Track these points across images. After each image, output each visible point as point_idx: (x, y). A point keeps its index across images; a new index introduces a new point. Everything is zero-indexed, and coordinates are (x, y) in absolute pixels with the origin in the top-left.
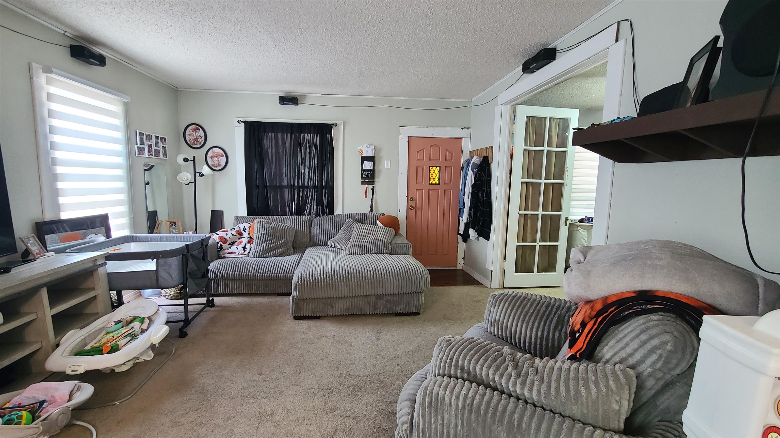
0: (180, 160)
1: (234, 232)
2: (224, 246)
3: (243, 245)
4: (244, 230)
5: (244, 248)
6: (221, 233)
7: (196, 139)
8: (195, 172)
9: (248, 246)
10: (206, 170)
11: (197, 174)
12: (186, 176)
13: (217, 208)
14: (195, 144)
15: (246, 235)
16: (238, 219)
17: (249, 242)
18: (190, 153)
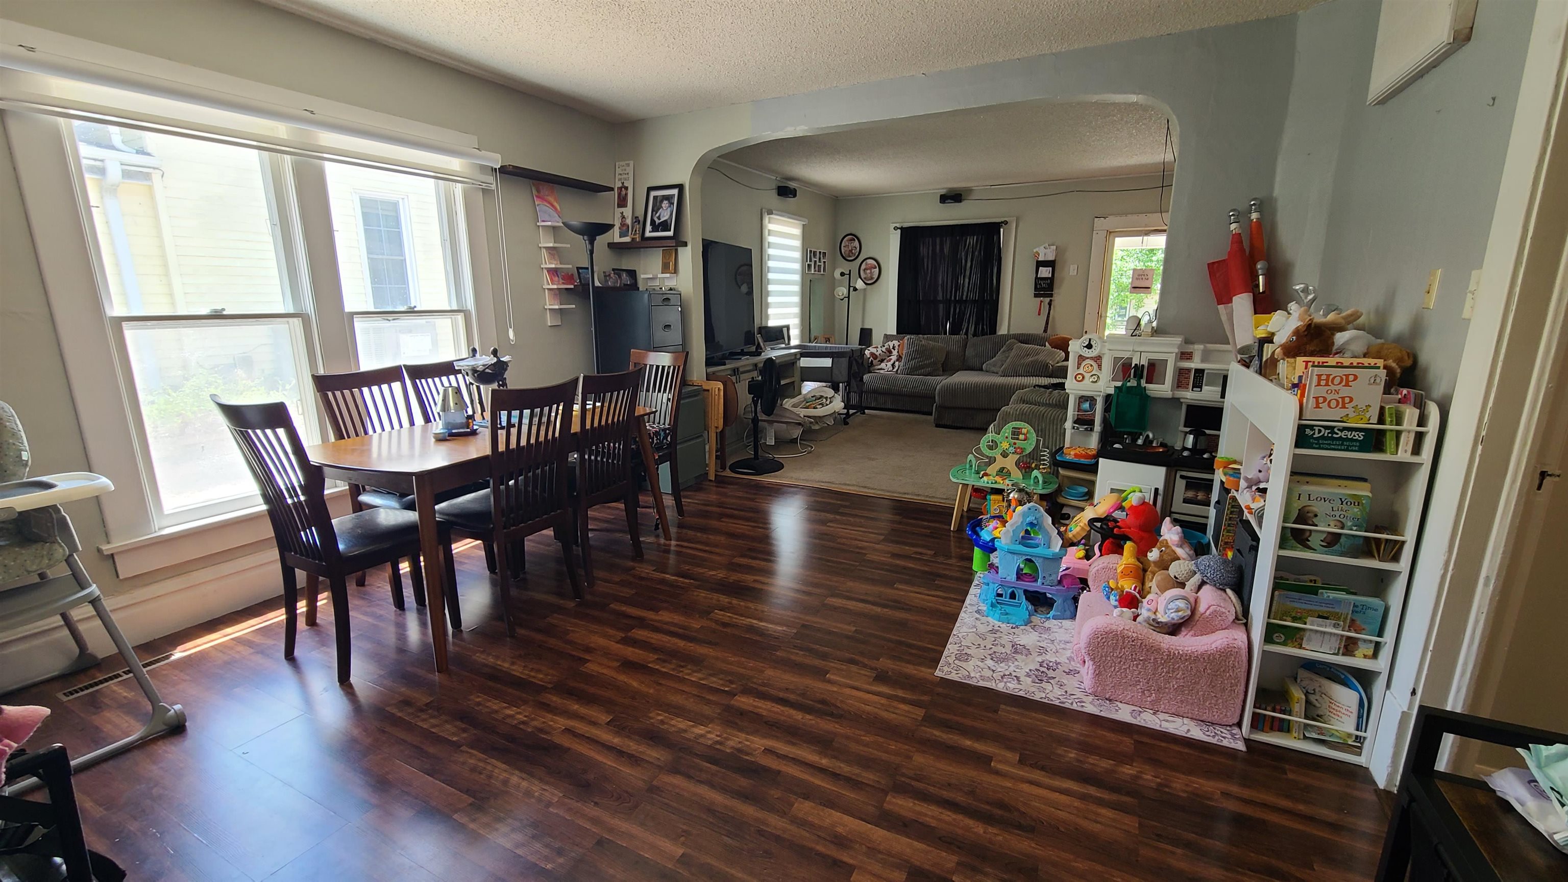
0: (837, 274)
1: (884, 349)
2: (875, 362)
3: (892, 362)
4: (894, 348)
5: (893, 365)
6: (872, 349)
7: (851, 251)
8: (850, 286)
9: (897, 363)
10: (860, 284)
11: (852, 289)
12: (842, 291)
13: (867, 326)
14: (850, 256)
15: (895, 353)
16: (888, 338)
17: (897, 360)
18: (844, 267)
